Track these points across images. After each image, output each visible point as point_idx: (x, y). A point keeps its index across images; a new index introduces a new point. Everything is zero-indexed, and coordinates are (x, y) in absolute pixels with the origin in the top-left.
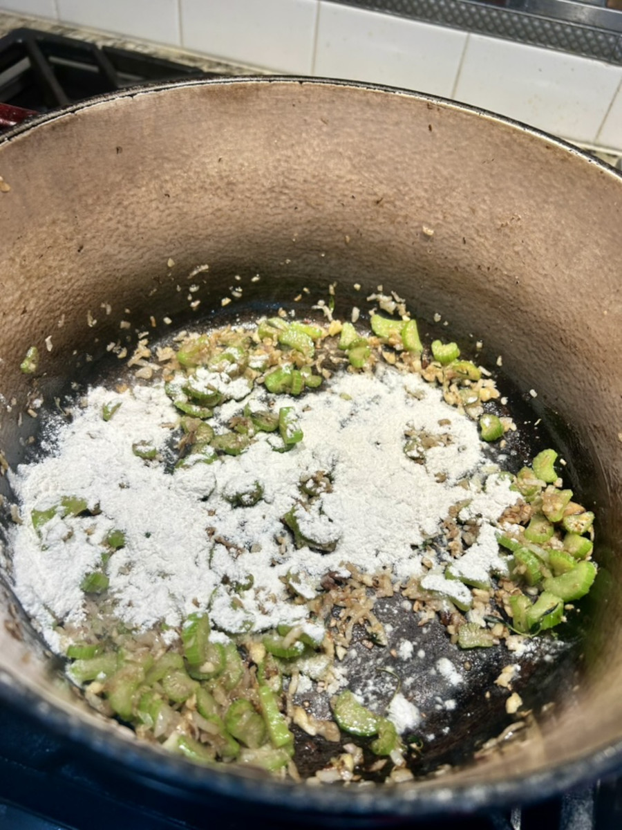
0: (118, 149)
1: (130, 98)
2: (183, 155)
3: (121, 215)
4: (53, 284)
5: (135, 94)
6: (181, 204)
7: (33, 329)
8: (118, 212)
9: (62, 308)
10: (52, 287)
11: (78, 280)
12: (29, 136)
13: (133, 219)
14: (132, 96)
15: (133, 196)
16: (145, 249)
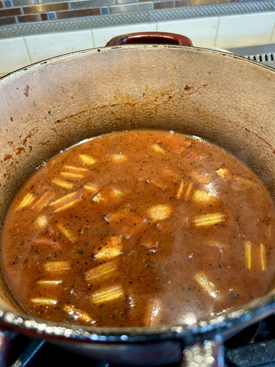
0: (209, 73)
1: (223, 56)
2: (234, 90)
3: (200, 98)
5: (226, 55)
6: (224, 110)
8: (199, 96)
12: (177, 50)
13: (204, 103)
14: (224, 55)
15: (208, 94)
16: (203, 118)
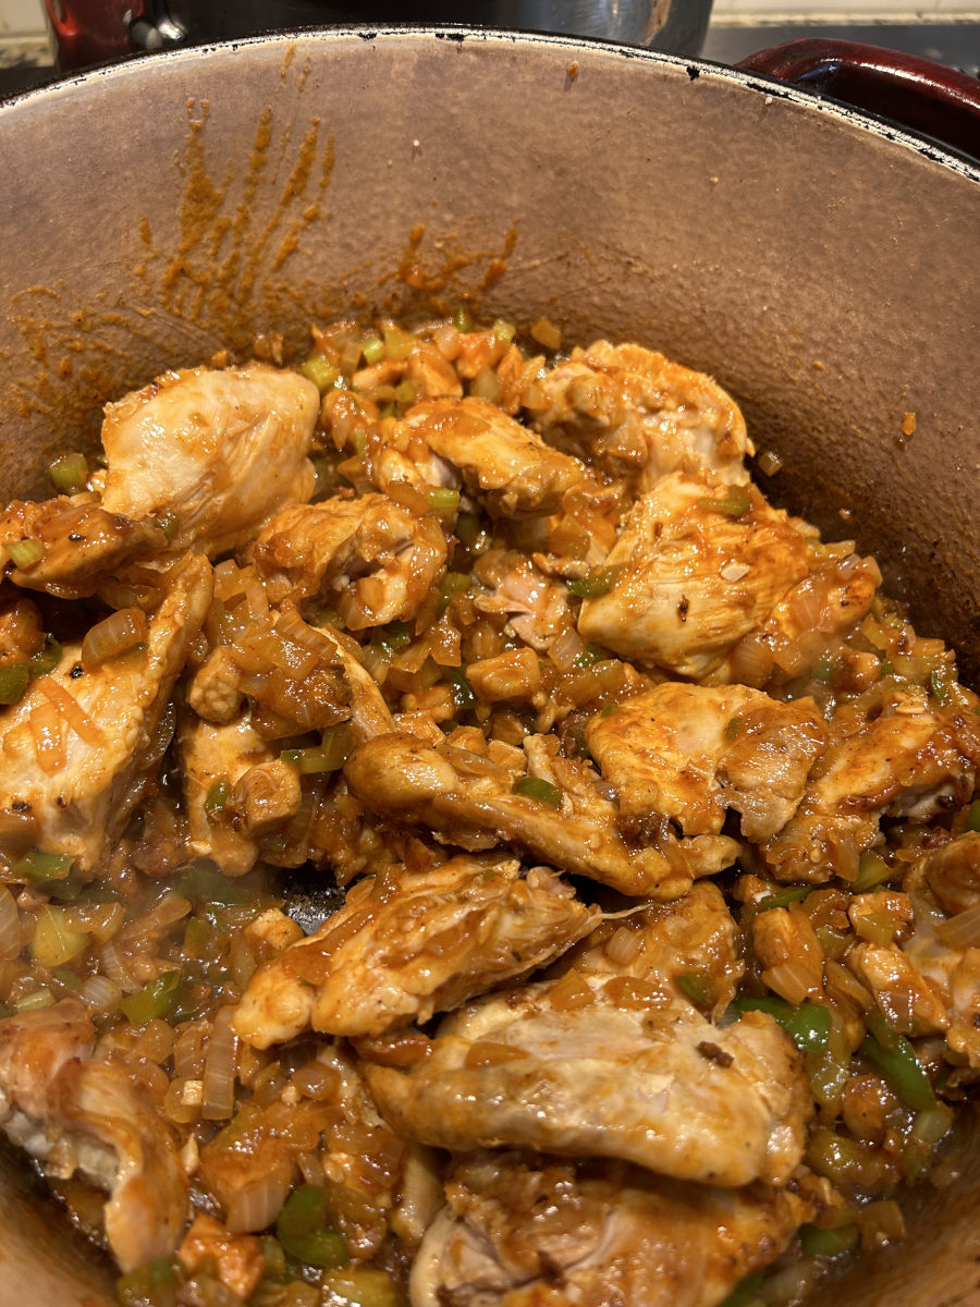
4: (843, 398)
7: (770, 396)
9: (823, 437)
10: (839, 400)
11: (872, 445)
